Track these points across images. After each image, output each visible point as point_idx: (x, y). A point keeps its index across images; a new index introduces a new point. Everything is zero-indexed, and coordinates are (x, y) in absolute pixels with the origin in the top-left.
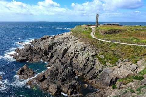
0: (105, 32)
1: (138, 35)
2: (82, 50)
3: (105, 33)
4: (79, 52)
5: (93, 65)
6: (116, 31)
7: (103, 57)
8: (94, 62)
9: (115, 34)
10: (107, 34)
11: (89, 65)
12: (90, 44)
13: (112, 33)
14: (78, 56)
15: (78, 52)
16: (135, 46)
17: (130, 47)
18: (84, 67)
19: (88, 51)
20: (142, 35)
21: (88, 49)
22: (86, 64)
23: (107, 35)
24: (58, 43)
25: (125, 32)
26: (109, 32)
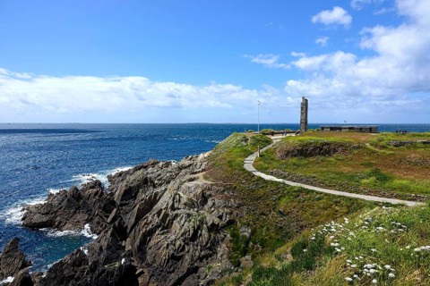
0: (288, 152)
1: (395, 163)
2: (190, 204)
3: (288, 154)
4: (179, 212)
5: (201, 259)
6: (325, 147)
7: (246, 232)
8: (210, 249)
9: (322, 158)
10: (295, 156)
11: (187, 257)
12: (224, 186)
13: (311, 155)
14: (172, 223)
15: (175, 212)
16: (357, 199)
17: (336, 202)
18: (170, 264)
19: (213, 209)
20: (410, 163)
21: (214, 204)
22: (180, 254)
23: (294, 160)
24: (159, 180)
25: (356, 152)
26: (303, 152)
